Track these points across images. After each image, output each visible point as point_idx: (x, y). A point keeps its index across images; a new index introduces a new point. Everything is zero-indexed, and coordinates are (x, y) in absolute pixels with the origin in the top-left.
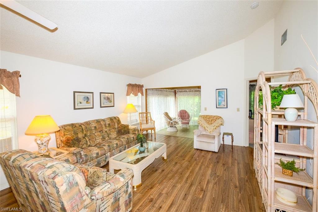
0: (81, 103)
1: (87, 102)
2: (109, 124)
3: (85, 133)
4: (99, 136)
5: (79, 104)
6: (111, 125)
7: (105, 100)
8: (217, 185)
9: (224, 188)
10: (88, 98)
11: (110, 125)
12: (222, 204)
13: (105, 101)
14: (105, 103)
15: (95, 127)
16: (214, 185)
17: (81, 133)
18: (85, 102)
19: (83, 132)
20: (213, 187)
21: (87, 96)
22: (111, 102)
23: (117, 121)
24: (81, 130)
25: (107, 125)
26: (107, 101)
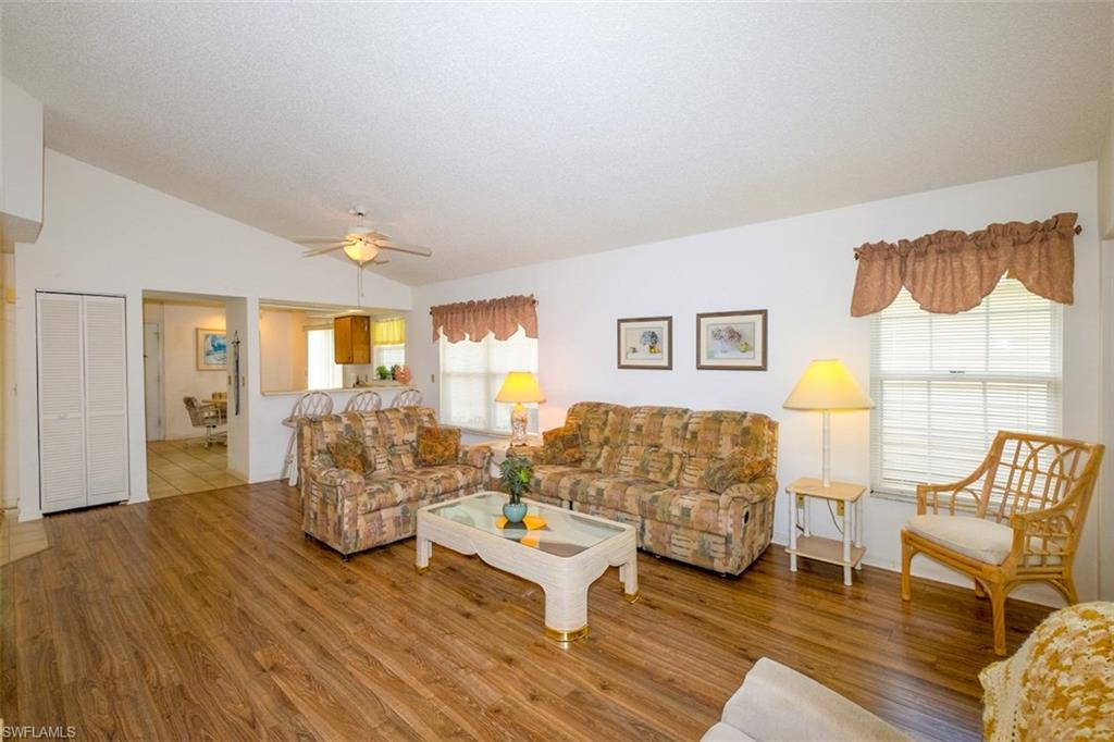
0: (634, 350)
1: (651, 348)
2: (694, 434)
3: (607, 432)
4: (636, 456)
5: (631, 355)
6: (699, 439)
7: (718, 342)
8: (241, 722)
9: (203, 732)
10: (653, 335)
11: (696, 437)
12: (177, 684)
13: (718, 344)
14: (717, 355)
15: (639, 428)
16: (253, 714)
17: (597, 430)
18: (647, 347)
19: (602, 430)
20: (248, 703)
21: (652, 330)
22: (748, 348)
23: (738, 433)
24: (601, 424)
25: (688, 436)
26: (727, 346)
